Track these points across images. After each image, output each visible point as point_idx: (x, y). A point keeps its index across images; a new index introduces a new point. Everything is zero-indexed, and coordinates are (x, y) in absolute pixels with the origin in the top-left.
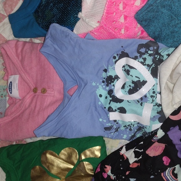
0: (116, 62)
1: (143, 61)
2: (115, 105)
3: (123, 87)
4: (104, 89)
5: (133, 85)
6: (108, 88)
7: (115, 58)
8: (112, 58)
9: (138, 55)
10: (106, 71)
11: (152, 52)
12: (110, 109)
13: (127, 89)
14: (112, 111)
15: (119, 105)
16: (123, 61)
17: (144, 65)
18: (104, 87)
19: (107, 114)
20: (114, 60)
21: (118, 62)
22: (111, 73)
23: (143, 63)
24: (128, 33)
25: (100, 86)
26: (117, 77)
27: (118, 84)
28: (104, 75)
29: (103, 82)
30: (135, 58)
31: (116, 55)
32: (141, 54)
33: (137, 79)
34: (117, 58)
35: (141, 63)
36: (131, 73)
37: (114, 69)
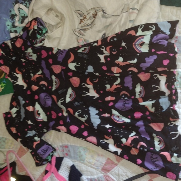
2: (13, 29)
3: (19, 21)
4: (10, 22)
5: (22, 18)
6: (12, 21)
7: (13, 4)
8: (12, 4)
10: (10, 11)
12: (11, 32)
13: (20, 21)
14: (12, 32)
15: (14, 29)
16: (17, 6)
17: (27, 7)
18: (11, 21)
19: (9, 34)
20: (13, 5)
21: (15, 6)
22: (13, 13)
25: (8, 20)
26: (16, 15)
27: (17, 19)
28: (10, 14)
29: (10, 18)
30: (22, 3)
31: (14, 2)
33: (24, 15)
34: (14, 4)
35: (25, 6)
36: (20, 12)
37: (14, 10)
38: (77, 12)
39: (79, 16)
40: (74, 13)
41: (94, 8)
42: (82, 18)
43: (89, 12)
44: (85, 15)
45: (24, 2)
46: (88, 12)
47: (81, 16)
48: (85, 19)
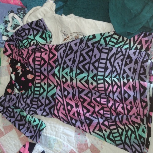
0: (9, 14)
1: (19, 16)
2: (5, 33)
3: (11, 27)
5: (14, 26)
7: (8, 12)
8: (7, 12)
9: (18, 13)
10: (5, 17)
11: (22, 13)
12: (3, 35)
15: (7, 33)
16: (12, 15)
18: (4, 25)
20: (8, 13)
21: (10, 14)
22: (7, 19)
23: (19, 17)
24: (14, 2)
25: (2, 24)
26: (9, 21)
27: (9, 24)
28: (4, 20)
29: (4, 23)
30: (16, 14)
32: (19, 13)
33: (16, 23)
34: (9, 13)
36: (14, 20)
37: (8, 17)
38: (62, 32)
39: (63, 35)
40: (60, 32)
41: (77, 32)
42: (66, 37)
43: (73, 34)
44: (68, 36)
45: (19, 14)
46: (71, 34)
47: (65, 35)
48: (68, 39)
